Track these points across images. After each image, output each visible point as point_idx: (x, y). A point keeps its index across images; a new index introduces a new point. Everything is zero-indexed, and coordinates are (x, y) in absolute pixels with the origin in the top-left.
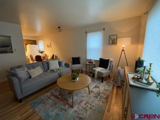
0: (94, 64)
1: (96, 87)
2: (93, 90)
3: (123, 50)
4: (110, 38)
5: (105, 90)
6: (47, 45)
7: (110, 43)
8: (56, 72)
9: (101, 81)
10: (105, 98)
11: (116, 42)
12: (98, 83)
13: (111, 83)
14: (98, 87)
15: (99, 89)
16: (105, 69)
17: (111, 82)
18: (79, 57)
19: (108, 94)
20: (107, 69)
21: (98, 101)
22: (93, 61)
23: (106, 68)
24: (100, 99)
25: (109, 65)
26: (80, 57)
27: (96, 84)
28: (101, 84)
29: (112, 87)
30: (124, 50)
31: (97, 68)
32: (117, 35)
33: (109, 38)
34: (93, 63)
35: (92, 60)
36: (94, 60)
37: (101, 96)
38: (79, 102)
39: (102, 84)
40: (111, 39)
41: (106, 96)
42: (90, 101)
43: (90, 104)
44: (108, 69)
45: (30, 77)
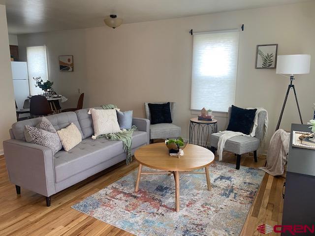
0: (215, 123)
1: (222, 178)
2: (215, 184)
3: (291, 86)
4: (257, 51)
5: (245, 183)
6: (60, 62)
7: (258, 67)
8: (118, 140)
9: (235, 167)
10: (247, 196)
11: (273, 63)
12: (227, 171)
13: (261, 170)
14: (229, 178)
15: (231, 182)
16: (244, 135)
17: (260, 168)
18: (169, 103)
19: (254, 191)
20: (249, 136)
21: (231, 202)
22: (210, 114)
23: (247, 131)
24: (235, 198)
25: (256, 123)
26: (173, 103)
27: (222, 171)
28: (233, 172)
29: (262, 177)
30: (293, 86)
31: (223, 132)
32: (277, 45)
33: (257, 53)
34: (211, 120)
35: (210, 111)
36: (213, 112)
37: (236, 194)
38: (189, 203)
39: (237, 171)
40: (261, 54)
41: (249, 193)
42: (213, 201)
43: (213, 206)
44: (253, 134)
45: (63, 149)
